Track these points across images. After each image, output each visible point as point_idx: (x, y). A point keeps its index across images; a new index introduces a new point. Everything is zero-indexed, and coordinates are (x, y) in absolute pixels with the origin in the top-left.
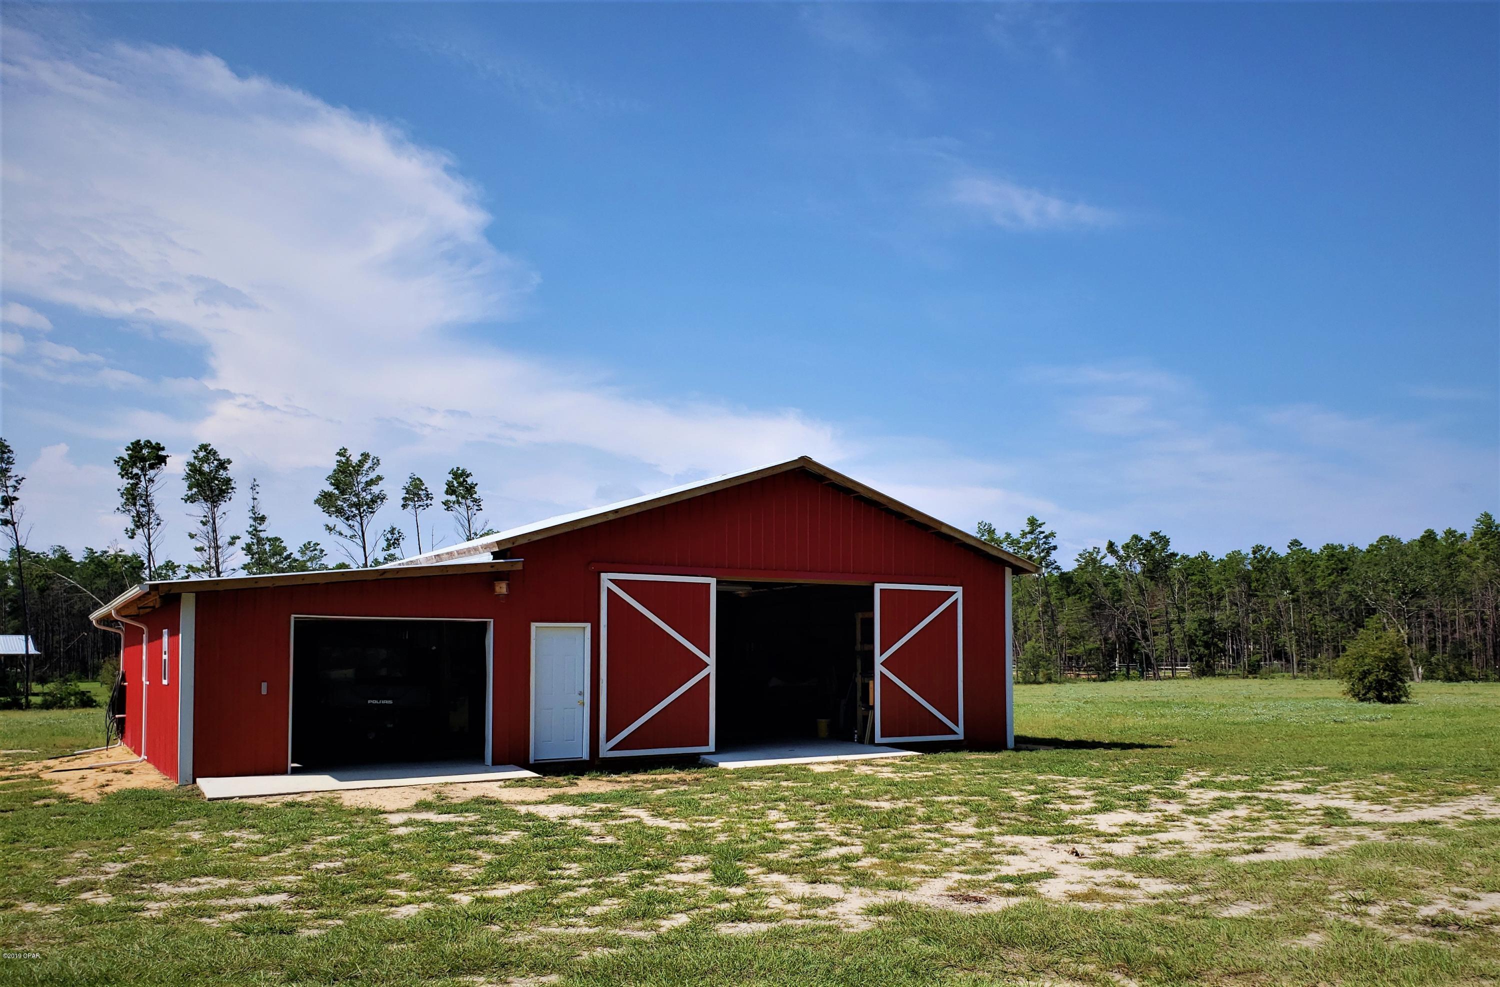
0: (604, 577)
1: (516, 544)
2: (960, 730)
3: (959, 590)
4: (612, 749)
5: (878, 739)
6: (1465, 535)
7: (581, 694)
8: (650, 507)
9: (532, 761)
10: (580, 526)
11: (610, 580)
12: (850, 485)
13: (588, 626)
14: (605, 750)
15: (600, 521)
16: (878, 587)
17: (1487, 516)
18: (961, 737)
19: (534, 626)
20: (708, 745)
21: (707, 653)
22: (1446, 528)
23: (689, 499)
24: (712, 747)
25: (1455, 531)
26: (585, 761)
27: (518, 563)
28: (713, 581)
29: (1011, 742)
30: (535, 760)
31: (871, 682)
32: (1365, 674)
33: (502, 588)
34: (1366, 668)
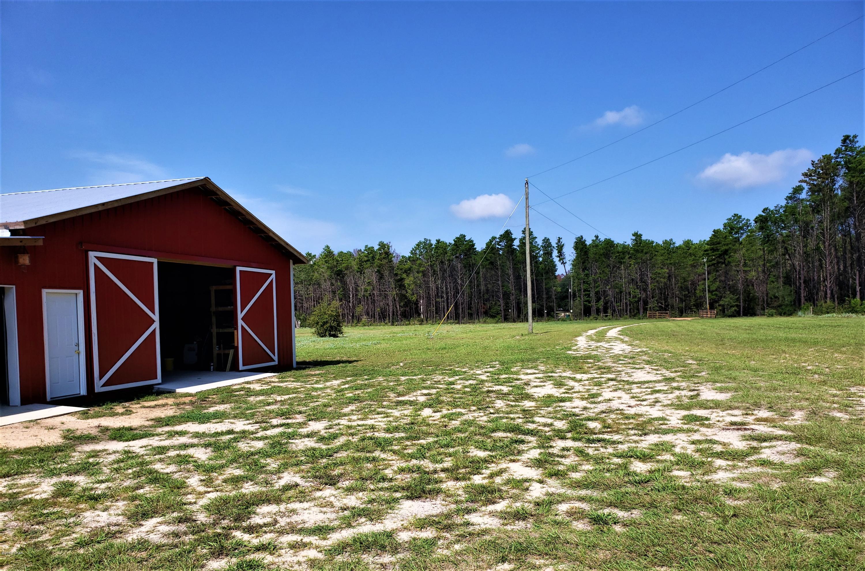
0: (92, 255)
1: (37, 225)
2: (276, 358)
3: (273, 272)
4: (103, 386)
5: (241, 367)
6: (315, 256)
7: (78, 345)
8: (123, 203)
9: (48, 399)
10: (80, 214)
11: (95, 257)
12: (228, 200)
13: (80, 293)
14: (99, 387)
15: (93, 210)
16: (238, 269)
17: (328, 247)
18: (276, 363)
19: (45, 291)
20: (156, 378)
21: (153, 312)
22: (306, 252)
23: (145, 200)
24: (159, 380)
25: (311, 254)
26: (83, 396)
27: (39, 240)
28: (155, 261)
29: (295, 365)
30: (51, 398)
31: (236, 331)
32: (325, 323)
33: (25, 260)
34: (325, 320)
